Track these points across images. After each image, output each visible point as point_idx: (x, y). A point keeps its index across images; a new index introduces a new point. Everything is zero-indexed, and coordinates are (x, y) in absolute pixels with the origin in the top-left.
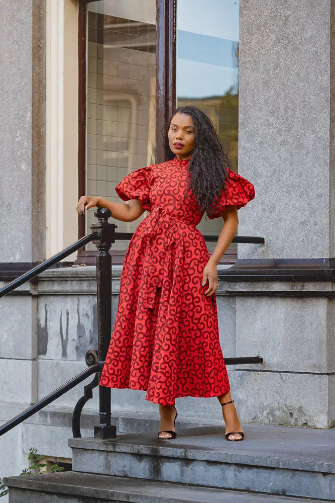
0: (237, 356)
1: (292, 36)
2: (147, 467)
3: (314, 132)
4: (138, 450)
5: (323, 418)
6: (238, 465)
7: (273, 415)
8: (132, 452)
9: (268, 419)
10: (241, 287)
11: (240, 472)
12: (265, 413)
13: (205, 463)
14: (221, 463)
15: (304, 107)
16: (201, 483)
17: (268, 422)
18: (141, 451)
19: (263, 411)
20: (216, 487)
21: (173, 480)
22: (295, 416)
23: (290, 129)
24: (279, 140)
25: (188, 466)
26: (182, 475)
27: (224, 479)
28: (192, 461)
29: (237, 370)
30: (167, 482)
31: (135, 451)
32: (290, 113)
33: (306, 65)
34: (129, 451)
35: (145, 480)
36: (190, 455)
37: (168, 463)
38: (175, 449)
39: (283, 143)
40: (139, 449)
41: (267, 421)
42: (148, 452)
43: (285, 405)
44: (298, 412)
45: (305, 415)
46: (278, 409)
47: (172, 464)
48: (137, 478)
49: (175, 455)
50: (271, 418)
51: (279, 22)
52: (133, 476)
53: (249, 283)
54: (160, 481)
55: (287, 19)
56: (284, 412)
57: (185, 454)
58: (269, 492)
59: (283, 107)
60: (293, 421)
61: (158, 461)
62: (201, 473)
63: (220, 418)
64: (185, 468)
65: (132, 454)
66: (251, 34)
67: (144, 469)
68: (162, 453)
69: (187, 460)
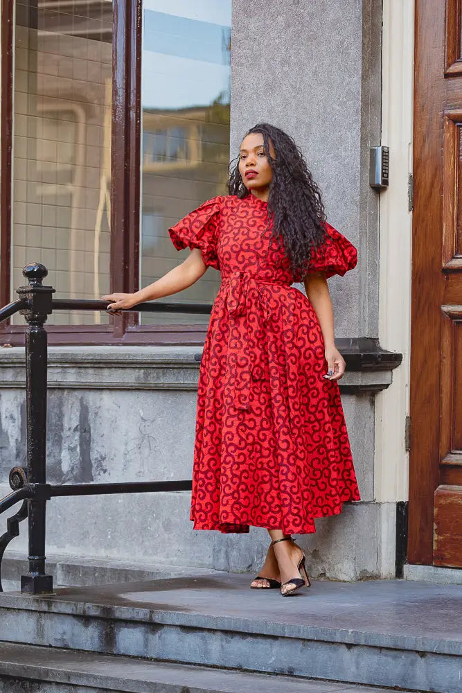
1: (308, 18)
2: (96, 634)
3: (336, 157)
4: (84, 611)
8: (74, 613)
11: (228, 642)
13: (178, 629)
14: (202, 630)
16: (172, 657)
18: (87, 612)
20: (194, 664)
21: (132, 653)
25: (154, 633)
26: (146, 646)
27: (207, 651)
28: (161, 626)
30: (124, 655)
31: (80, 611)
33: (327, 61)
34: (70, 612)
35: (93, 652)
36: (157, 619)
37: (126, 629)
38: (135, 609)
40: (84, 609)
42: (97, 613)
47: (131, 630)
48: (82, 650)
49: (137, 618)
52: (76, 648)
54: (115, 655)
57: (151, 616)
58: (269, 670)
59: (294, 121)
61: (112, 626)
62: (172, 643)
63: (202, 566)
64: (150, 636)
65: (74, 616)
66: (249, 16)
67: (92, 638)
68: (117, 615)
69: (151, 626)
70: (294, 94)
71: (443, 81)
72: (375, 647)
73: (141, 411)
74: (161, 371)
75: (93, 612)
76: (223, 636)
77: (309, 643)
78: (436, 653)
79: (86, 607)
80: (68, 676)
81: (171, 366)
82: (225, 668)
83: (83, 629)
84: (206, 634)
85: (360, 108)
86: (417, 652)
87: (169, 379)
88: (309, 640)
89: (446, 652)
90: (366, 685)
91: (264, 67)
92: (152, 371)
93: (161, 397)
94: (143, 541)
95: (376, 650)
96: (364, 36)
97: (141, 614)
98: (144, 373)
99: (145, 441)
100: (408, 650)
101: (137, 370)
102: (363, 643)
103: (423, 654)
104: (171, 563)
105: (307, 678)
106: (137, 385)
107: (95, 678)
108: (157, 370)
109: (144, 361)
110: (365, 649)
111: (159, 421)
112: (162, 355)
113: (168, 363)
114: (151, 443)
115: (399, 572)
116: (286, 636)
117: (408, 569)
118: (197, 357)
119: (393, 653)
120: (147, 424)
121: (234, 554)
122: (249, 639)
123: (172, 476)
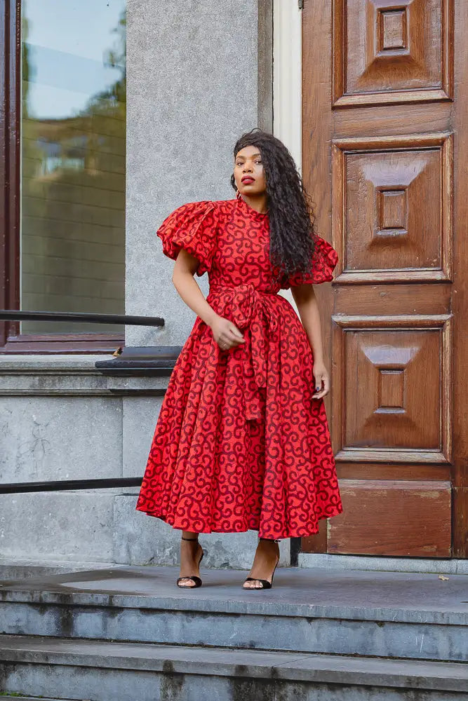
0: (125, 476)
1: (203, 52)
2: (53, 620)
4: (41, 599)
6: (187, 612)
8: (31, 600)
9: (171, 559)
10: (131, 384)
11: (189, 621)
12: (167, 551)
13: (139, 611)
14: (161, 611)
16: (132, 638)
17: (172, 564)
18: (44, 600)
19: (164, 549)
20: (155, 643)
21: (91, 636)
22: (210, 554)
25: (113, 617)
26: (105, 628)
27: (167, 631)
28: (121, 609)
29: (125, 494)
30: (82, 638)
31: (36, 598)
34: (26, 600)
35: (51, 637)
36: (117, 603)
37: (84, 614)
38: (95, 595)
40: (41, 597)
41: (170, 562)
42: (54, 600)
44: (216, 549)
45: (225, 552)
47: (89, 614)
48: (39, 635)
49: (96, 603)
50: (176, 558)
51: (185, 34)
52: (32, 633)
53: (145, 379)
54: (73, 638)
55: (196, 30)
57: (111, 601)
58: (231, 645)
60: (207, 561)
61: (70, 611)
62: (132, 624)
63: (101, 560)
64: (109, 619)
65: (31, 604)
67: (48, 623)
68: (75, 601)
69: (111, 609)
71: (330, 113)
72: (335, 619)
73: (34, 416)
74: (56, 377)
75: (50, 599)
76: (185, 617)
77: (270, 619)
78: (394, 622)
79: (42, 595)
80: (46, 656)
81: (68, 373)
82: (186, 645)
83: (39, 615)
84: (166, 615)
86: (376, 622)
87: (67, 385)
88: (270, 616)
89: (405, 620)
90: (326, 654)
91: (160, 96)
92: (47, 378)
93: (55, 402)
94: (38, 539)
95: (336, 622)
96: (259, 71)
97: (101, 600)
98: (39, 380)
99: (40, 443)
100: (368, 621)
101: (32, 377)
102: (323, 616)
103: (381, 623)
104: (69, 559)
105: (268, 650)
106: (29, 391)
107: (74, 657)
108: (52, 378)
109: (41, 369)
110: (326, 622)
111: (53, 425)
112: (59, 363)
113: (65, 371)
114: (45, 445)
115: (294, 561)
116: (248, 613)
117: (302, 557)
118: (98, 365)
119: (353, 624)
120: (40, 428)
121: (135, 548)
122: (211, 618)
123: (67, 477)
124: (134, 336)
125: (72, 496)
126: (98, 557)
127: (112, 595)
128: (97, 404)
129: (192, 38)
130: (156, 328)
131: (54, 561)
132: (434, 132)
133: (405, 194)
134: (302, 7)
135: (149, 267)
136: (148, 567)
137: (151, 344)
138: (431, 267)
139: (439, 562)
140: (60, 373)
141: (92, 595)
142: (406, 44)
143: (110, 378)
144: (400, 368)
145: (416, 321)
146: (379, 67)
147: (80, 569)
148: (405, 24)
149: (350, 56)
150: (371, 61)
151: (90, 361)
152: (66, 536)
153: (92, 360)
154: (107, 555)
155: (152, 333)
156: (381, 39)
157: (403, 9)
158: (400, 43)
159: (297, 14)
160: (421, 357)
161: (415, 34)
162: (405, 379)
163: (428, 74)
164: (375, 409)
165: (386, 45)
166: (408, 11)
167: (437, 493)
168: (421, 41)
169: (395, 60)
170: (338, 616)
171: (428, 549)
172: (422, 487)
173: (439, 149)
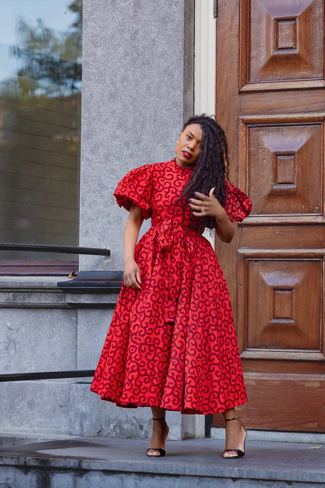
0: (79, 369)
1: (142, 49)
2: (34, 478)
3: (165, 146)
4: (25, 463)
5: (176, 430)
7: (121, 429)
8: (17, 464)
9: (115, 433)
10: (84, 299)
12: (112, 426)
13: (101, 473)
15: (155, 121)
17: (114, 436)
18: (27, 463)
19: (109, 424)
22: (145, 428)
23: (138, 142)
24: (126, 153)
25: (82, 477)
26: (75, 485)
28: (87, 471)
29: (79, 383)
31: (21, 461)
32: (139, 126)
33: (157, 80)
34: (14, 464)
36: (85, 465)
37: (58, 475)
38: (68, 460)
39: (131, 156)
40: (25, 461)
41: (114, 434)
42: (36, 464)
43: (134, 418)
46: (127, 421)
47: (62, 475)
49: (68, 466)
50: (118, 431)
51: (127, 36)
53: (95, 295)
55: (136, 33)
56: (132, 424)
57: (80, 464)
59: (131, 120)
60: (143, 433)
61: (48, 472)
62: (96, 482)
64: (78, 478)
65: (16, 466)
66: (96, 46)
67: (31, 481)
68: (52, 464)
69: (80, 471)
70: (131, 102)
71: (237, 96)
72: (254, 479)
73: (8, 323)
74: (26, 294)
75: (32, 463)
76: (137, 477)
77: (204, 479)
78: (300, 482)
79: (27, 460)
81: (36, 290)
83: (23, 475)
84: (124, 476)
85: (182, 113)
86: (286, 481)
87: (34, 300)
88: (203, 477)
89: (308, 480)
91: (108, 82)
92: (19, 294)
93: (24, 313)
95: (254, 482)
96: (184, 64)
97: (72, 463)
98: (13, 296)
99: (12, 344)
100: (279, 481)
101: (7, 294)
102: (245, 476)
103: (290, 483)
104: (35, 432)
106: (6, 304)
108: (23, 294)
109: (14, 287)
110: (247, 481)
111: (23, 329)
112: (29, 283)
113: (33, 289)
114: (17, 345)
115: (208, 434)
116: (187, 474)
117: (214, 431)
118: (59, 284)
119: (268, 483)
120: (13, 332)
121: (87, 423)
122: (157, 478)
123: (33, 370)
124: (86, 263)
125: (37, 384)
126: (57, 430)
127: (81, 460)
128: (57, 314)
129: (133, 38)
130: (104, 257)
131: (24, 433)
132: (317, 111)
133: (295, 158)
134: (216, 17)
135: (98, 211)
136: (97, 438)
137: (100, 269)
138: (314, 213)
139: (319, 435)
140: (29, 290)
141: (65, 460)
142: (296, 45)
143: (68, 295)
144: (290, 289)
145: (303, 254)
146: (274, 62)
147: (45, 439)
148: (295, 31)
149: (253, 53)
150: (269, 57)
151: (52, 281)
152: (32, 413)
153: (55, 280)
154: (64, 429)
155: (100, 260)
156: (277, 42)
157: (294, 19)
158: (291, 45)
159: (213, 22)
160: (306, 281)
161: (303, 38)
162: (294, 297)
163: (312, 68)
164: (270, 319)
165: (280, 45)
166: (297, 20)
167: (318, 383)
168: (307, 43)
169: (288, 58)
170: (256, 477)
171: (311, 425)
172: (306, 379)
173: (321, 124)
